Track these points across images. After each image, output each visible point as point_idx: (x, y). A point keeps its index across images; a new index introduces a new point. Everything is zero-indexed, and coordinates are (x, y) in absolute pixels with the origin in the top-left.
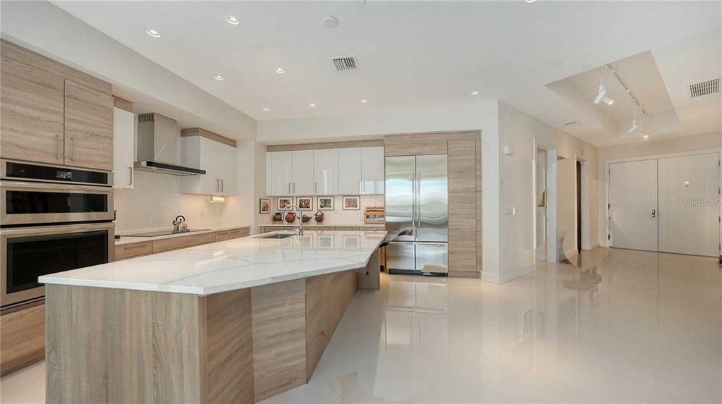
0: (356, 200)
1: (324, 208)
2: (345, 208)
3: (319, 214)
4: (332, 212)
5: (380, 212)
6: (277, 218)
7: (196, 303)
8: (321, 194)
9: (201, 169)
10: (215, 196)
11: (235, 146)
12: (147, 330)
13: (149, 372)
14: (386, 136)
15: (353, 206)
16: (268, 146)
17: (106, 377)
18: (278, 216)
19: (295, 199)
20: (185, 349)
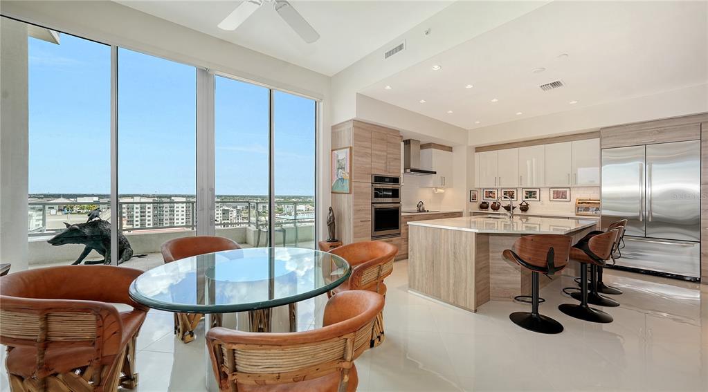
0: (566, 192)
1: (529, 199)
2: (552, 199)
3: (524, 204)
4: (538, 202)
5: (597, 204)
6: (484, 206)
7: (474, 234)
8: (525, 187)
9: (433, 171)
10: (440, 188)
11: (451, 151)
12: (451, 246)
13: (452, 262)
14: (601, 129)
15: (562, 198)
16: (476, 148)
17: (433, 263)
18: (485, 205)
19: (499, 190)
20: (468, 255)
